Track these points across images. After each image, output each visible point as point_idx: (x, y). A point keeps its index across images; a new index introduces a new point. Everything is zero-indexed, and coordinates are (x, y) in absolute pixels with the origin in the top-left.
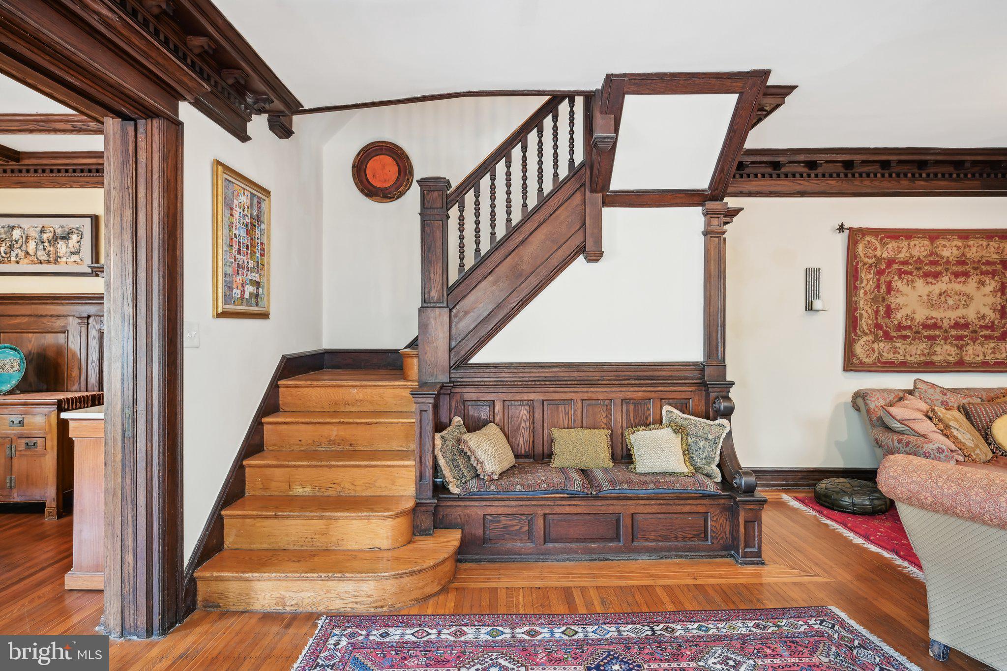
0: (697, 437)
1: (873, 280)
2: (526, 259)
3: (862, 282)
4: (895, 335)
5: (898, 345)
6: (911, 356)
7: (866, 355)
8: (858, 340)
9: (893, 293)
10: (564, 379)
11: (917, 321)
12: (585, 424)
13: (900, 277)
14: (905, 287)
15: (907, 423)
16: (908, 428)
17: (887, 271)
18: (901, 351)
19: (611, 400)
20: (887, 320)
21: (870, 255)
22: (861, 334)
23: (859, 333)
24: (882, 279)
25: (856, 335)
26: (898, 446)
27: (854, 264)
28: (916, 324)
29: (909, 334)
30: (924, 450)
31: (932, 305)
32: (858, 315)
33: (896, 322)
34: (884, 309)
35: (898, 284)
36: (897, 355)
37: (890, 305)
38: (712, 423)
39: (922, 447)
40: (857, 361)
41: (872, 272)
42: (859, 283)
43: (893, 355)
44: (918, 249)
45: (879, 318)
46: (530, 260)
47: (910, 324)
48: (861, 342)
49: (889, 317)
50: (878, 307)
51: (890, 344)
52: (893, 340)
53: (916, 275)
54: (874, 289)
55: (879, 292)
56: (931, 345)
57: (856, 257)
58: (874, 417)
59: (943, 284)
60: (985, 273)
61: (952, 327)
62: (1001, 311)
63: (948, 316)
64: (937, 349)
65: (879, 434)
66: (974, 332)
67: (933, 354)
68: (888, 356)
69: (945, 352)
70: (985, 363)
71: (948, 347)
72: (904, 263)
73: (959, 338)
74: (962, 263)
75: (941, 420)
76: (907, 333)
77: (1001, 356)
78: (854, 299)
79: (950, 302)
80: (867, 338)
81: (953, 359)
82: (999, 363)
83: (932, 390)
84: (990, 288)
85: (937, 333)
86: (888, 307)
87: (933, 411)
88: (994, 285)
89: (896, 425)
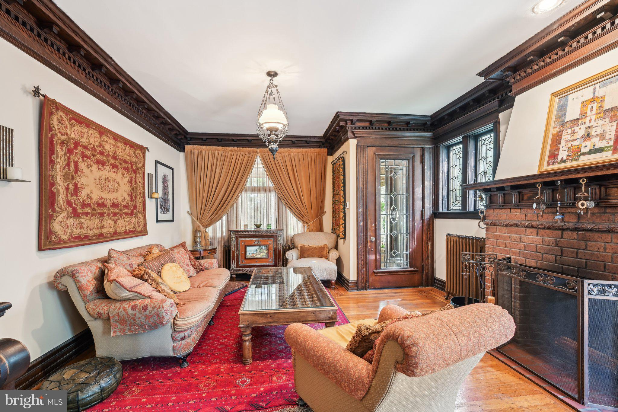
1: (64, 157)
3: (57, 158)
4: (81, 212)
5: (83, 220)
6: (91, 230)
7: (63, 232)
8: (57, 216)
9: (79, 172)
11: (94, 200)
13: (83, 160)
14: (86, 168)
15: (134, 289)
16: (136, 294)
17: (75, 151)
18: (85, 226)
20: (75, 198)
21: (63, 132)
22: (59, 210)
23: (57, 209)
24: (72, 157)
25: (54, 211)
26: (134, 312)
27: (50, 135)
28: (93, 203)
29: (89, 211)
30: (165, 309)
31: (102, 188)
32: (55, 190)
33: (81, 200)
34: (73, 187)
35: (82, 165)
36: (82, 230)
37: (77, 184)
39: (163, 307)
40: (56, 239)
41: (64, 148)
42: (55, 157)
43: (79, 230)
44: (93, 139)
45: (69, 195)
47: (90, 202)
48: (60, 218)
49: (76, 195)
50: (68, 184)
51: (78, 220)
52: (79, 216)
53: (92, 161)
54: (65, 166)
55: (69, 170)
56: (102, 220)
57: (51, 129)
58: (87, 292)
59: (107, 172)
60: (124, 168)
61: (111, 206)
62: (131, 196)
63: (109, 197)
64: (105, 223)
65: (103, 307)
66: (121, 210)
67: (102, 227)
68: (77, 232)
69: (108, 225)
70: (126, 232)
71: (110, 222)
72: (85, 147)
73: (115, 214)
74: (115, 158)
75: (153, 280)
76: (88, 210)
77: (131, 226)
78: (51, 173)
79: (111, 187)
80: (64, 214)
81: (112, 231)
82: (131, 231)
83: (121, 257)
84: (127, 179)
85: (104, 210)
86: (76, 185)
87: (147, 274)
88: (128, 177)
89: (126, 294)
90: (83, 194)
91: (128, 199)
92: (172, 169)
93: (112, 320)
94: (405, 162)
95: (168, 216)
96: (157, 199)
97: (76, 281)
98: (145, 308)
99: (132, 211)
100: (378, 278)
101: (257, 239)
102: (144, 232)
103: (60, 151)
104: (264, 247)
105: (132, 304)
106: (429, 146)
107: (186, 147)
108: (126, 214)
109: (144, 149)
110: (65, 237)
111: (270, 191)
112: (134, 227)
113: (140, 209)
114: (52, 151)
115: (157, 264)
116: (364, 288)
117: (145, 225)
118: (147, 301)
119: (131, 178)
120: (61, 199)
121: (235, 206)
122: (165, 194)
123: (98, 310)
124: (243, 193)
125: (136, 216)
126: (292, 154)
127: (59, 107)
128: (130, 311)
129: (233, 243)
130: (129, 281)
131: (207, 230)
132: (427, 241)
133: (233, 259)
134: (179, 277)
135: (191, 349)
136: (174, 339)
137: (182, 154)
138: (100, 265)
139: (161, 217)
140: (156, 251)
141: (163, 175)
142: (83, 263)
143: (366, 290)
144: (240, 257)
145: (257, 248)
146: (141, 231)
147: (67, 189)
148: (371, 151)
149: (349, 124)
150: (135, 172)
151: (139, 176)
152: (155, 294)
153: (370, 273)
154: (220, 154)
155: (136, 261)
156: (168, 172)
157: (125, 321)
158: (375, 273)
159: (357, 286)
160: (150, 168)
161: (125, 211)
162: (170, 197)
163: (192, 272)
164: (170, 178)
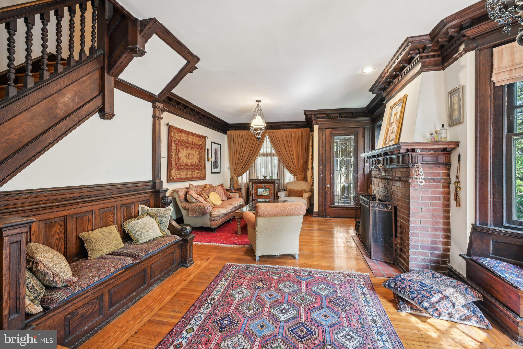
0: (162, 217)
1: (175, 147)
2: (60, 105)
3: (173, 147)
4: (180, 168)
5: (180, 172)
7: (174, 176)
9: (180, 152)
10: (88, 196)
11: (184, 163)
12: (89, 229)
13: (181, 147)
15: (197, 199)
16: (198, 201)
17: (179, 144)
18: (181, 174)
19: (115, 206)
21: (175, 137)
24: (178, 146)
25: (172, 168)
27: (171, 139)
31: (187, 158)
33: (180, 163)
35: (181, 149)
38: (165, 209)
39: (207, 207)
40: (172, 178)
41: (175, 143)
44: (185, 137)
45: (176, 161)
46: (63, 107)
48: (173, 171)
49: (179, 161)
50: (176, 157)
52: (179, 170)
53: (184, 147)
54: (175, 150)
55: (177, 152)
56: (187, 171)
57: (171, 137)
58: (182, 199)
59: (189, 151)
60: (196, 148)
61: (191, 166)
62: (199, 161)
63: (190, 161)
64: (188, 173)
65: (186, 205)
66: (195, 167)
67: (187, 175)
68: (179, 176)
69: (189, 174)
70: (196, 177)
71: (190, 172)
72: (182, 142)
73: (192, 169)
74: (192, 144)
75: (204, 196)
76: (182, 167)
77: (199, 175)
78: (171, 154)
79: (191, 157)
80: (175, 169)
81: (191, 176)
82: (199, 177)
83: (193, 187)
84: (197, 153)
85: (188, 167)
86: (178, 157)
87: (202, 194)
88: (198, 152)
89: (194, 200)
90: (181, 161)
91: (197, 162)
92: (220, 145)
93: (189, 210)
94: (353, 137)
95: (217, 170)
96: (211, 161)
97: (178, 194)
98: (200, 206)
99: (199, 168)
100: (333, 210)
101: (263, 184)
102: (204, 178)
103: (174, 145)
104: (267, 189)
105: (196, 204)
106: (368, 126)
107: (228, 131)
108: (197, 169)
109: (205, 137)
110: (175, 178)
111: (274, 156)
112: (200, 175)
113: (203, 167)
114: (171, 145)
115: (207, 192)
116: (323, 216)
117: (205, 175)
118: (201, 204)
119: (199, 152)
120: (174, 163)
121: (254, 164)
122: (216, 158)
123: (185, 206)
124: (258, 157)
125: (201, 170)
126: (287, 133)
127: (173, 128)
128: (195, 207)
129: (250, 186)
130: (195, 195)
131: (238, 178)
132: (368, 188)
133: (250, 195)
134: (217, 199)
135: (217, 226)
136: (211, 220)
137: (226, 136)
138: (186, 190)
139: (214, 170)
140: (208, 187)
141: (214, 148)
142: (181, 189)
143: (324, 217)
144: (254, 195)
145: (264, 189)
146: (203, 178)
147: (176, 159)
148: (328, 131)
149: (313, 116)
150: (201, 149)
151: (203, 151)
152: (205, 202)
153: (327, 207)
154: (246, 134)
155: (199, 190)
156: (218, 147)
157: (194, 211)
158: (330, 207)
159: (318, 215)
160: (208, 146)
161: (196, 167)
162: (219, 160)
163: (225, 198)
164: (219, 150)
